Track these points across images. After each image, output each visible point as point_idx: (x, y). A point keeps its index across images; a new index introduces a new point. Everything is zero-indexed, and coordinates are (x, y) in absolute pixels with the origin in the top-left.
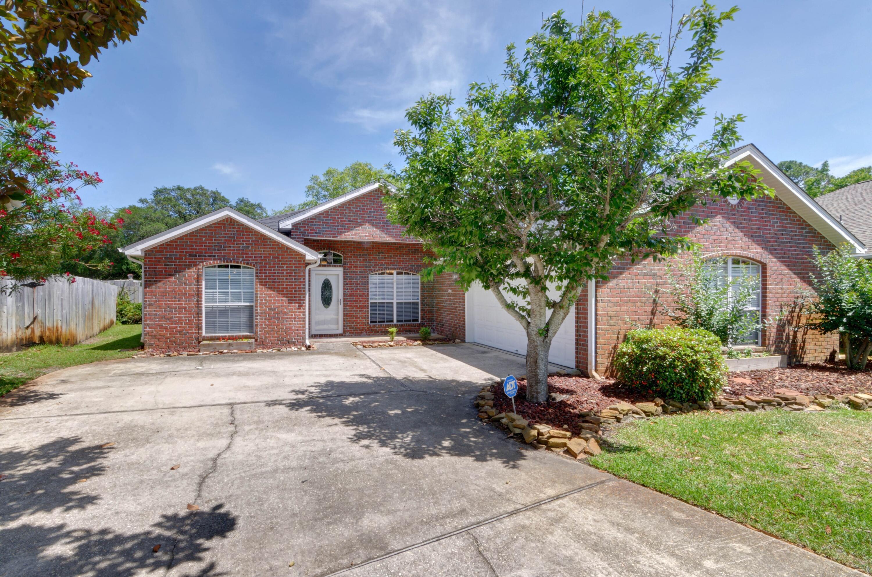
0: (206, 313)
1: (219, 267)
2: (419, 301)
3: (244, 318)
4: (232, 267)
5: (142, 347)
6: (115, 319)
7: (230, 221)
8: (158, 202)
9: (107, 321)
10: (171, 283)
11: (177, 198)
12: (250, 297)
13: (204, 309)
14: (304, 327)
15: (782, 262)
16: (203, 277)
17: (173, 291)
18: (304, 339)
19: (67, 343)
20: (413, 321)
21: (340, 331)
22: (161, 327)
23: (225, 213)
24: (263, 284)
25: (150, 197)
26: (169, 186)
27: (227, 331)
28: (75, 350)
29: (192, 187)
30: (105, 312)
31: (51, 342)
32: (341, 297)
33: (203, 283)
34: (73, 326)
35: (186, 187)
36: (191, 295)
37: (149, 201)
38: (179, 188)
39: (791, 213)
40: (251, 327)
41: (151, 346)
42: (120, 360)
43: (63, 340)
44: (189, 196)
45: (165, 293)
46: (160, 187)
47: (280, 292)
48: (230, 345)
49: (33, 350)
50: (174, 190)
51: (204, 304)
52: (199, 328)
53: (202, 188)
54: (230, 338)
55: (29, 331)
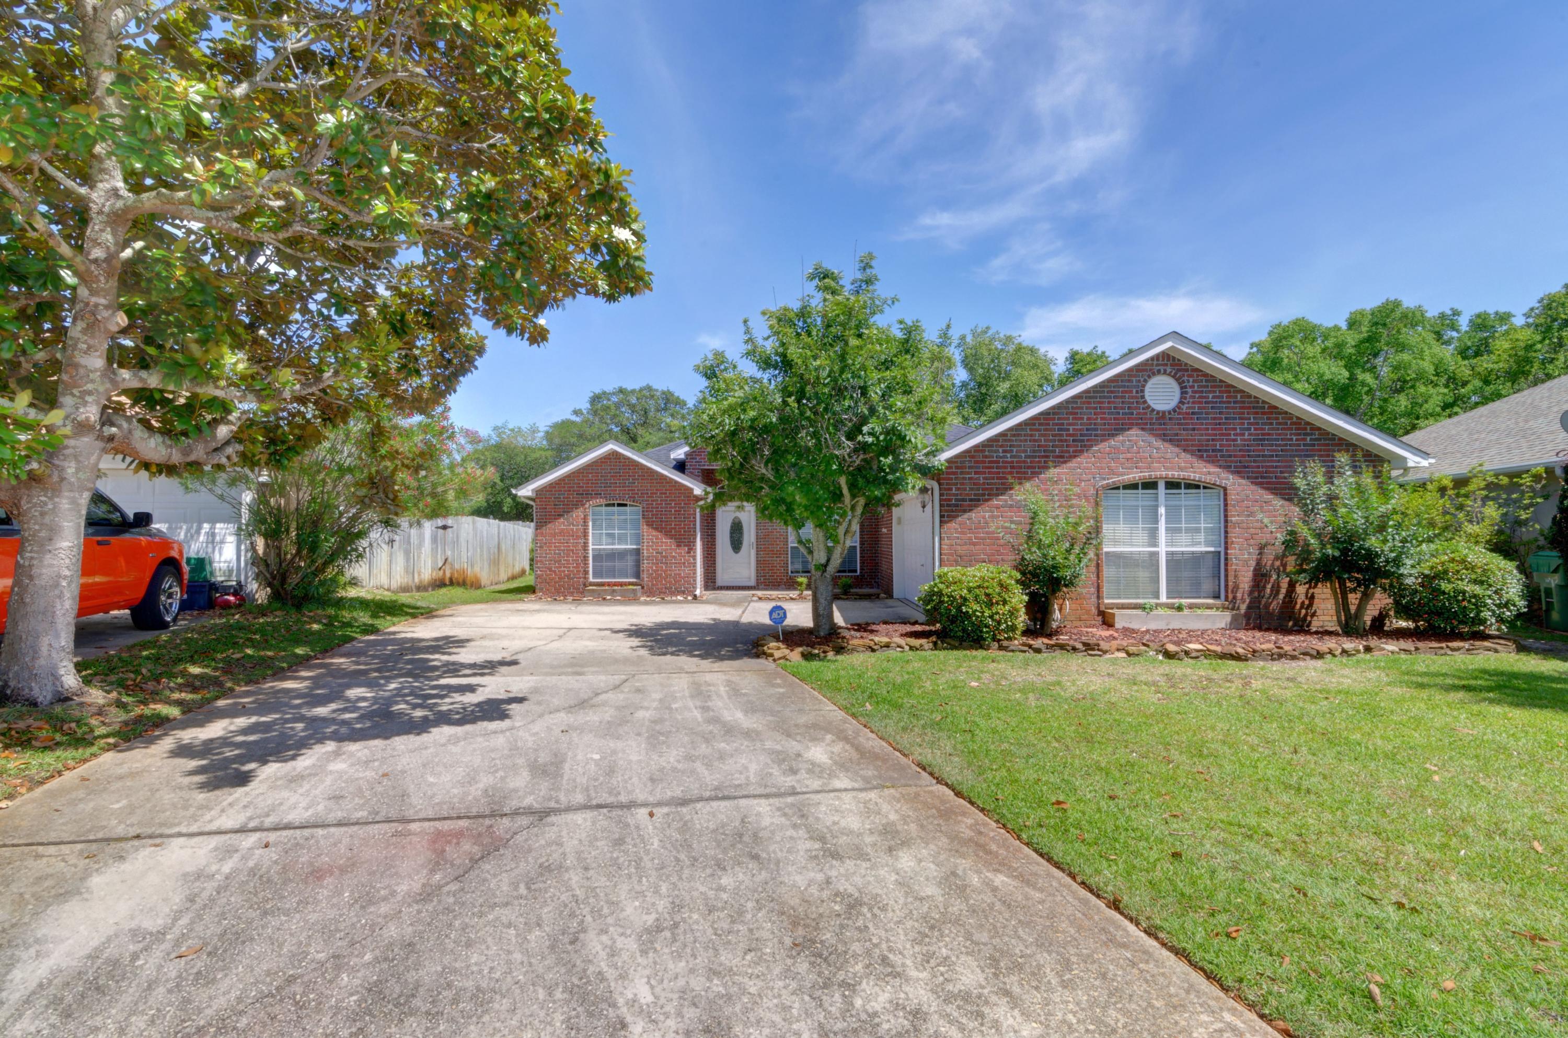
0: (594, 557)
1: (607, 505)
2: (858, 545)
3: (630, 561)
4: (619, 505)
5: (534, 592)
6: (527, 568)
7: (614, 455)
8: (595, 413)
9: (517, 569)
10: (560, 524)
11: (618, 406)
12: (638, 539)
13: (591, 552)
14: (695, 573)
15: (1256, 484)
16: (590, 517)
17: (562, 533)
18: (695, 588)
19: (472, 586)
20: (850, 571)
21: (753, 583)
22: (550, 570)
23: (611, 446)
24: (650, 524)
25: (585, 406)
26: (609, 388)
27: (614, 577)
28: (479, 592)
29: (637, 387)
30: (514, 559)
31: (459, 584)
32: (753, 539)
33: (590, 524)
34: (477, 569)
35: (630, 388)
36: (578, 537)
37: (585, 412)
38: (621, 391)
39: (1280, 413)
40: (637, 575)
41: (541, 590)
42: (512, 601)
43: (468, 582)
44: (633, 400)
45: (554, 535)
46: (597, 391)
47: (668, 534)
48: (614, 591)
49: (443, 591)
50: (614, 394)
51: (591, 547)
52: (586, 572)
53: (649, 388)
54: (616, 584)
55: (441, 573)
